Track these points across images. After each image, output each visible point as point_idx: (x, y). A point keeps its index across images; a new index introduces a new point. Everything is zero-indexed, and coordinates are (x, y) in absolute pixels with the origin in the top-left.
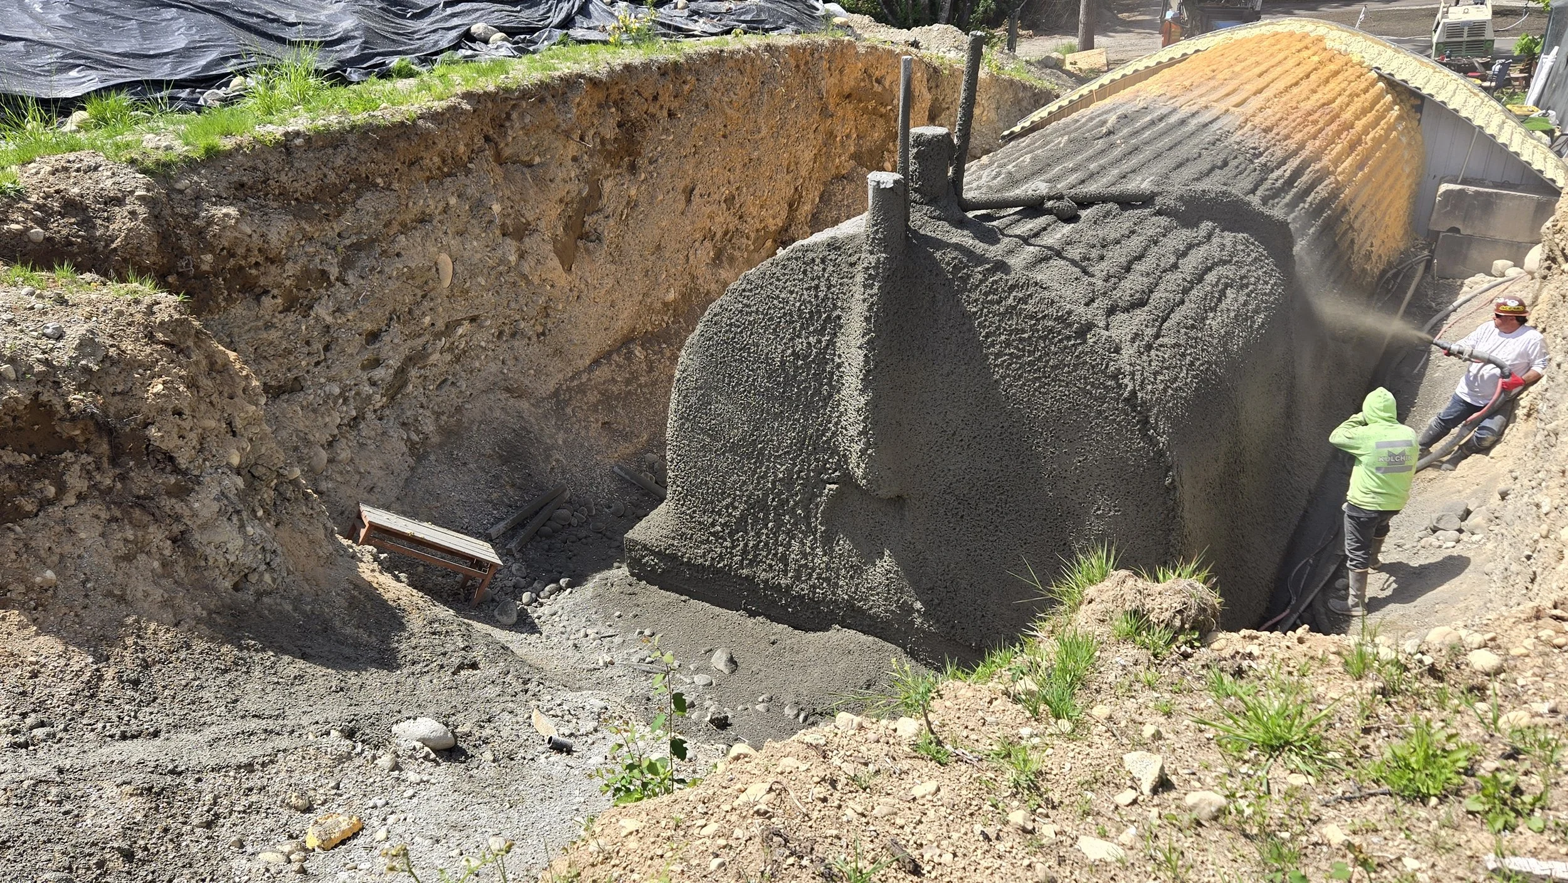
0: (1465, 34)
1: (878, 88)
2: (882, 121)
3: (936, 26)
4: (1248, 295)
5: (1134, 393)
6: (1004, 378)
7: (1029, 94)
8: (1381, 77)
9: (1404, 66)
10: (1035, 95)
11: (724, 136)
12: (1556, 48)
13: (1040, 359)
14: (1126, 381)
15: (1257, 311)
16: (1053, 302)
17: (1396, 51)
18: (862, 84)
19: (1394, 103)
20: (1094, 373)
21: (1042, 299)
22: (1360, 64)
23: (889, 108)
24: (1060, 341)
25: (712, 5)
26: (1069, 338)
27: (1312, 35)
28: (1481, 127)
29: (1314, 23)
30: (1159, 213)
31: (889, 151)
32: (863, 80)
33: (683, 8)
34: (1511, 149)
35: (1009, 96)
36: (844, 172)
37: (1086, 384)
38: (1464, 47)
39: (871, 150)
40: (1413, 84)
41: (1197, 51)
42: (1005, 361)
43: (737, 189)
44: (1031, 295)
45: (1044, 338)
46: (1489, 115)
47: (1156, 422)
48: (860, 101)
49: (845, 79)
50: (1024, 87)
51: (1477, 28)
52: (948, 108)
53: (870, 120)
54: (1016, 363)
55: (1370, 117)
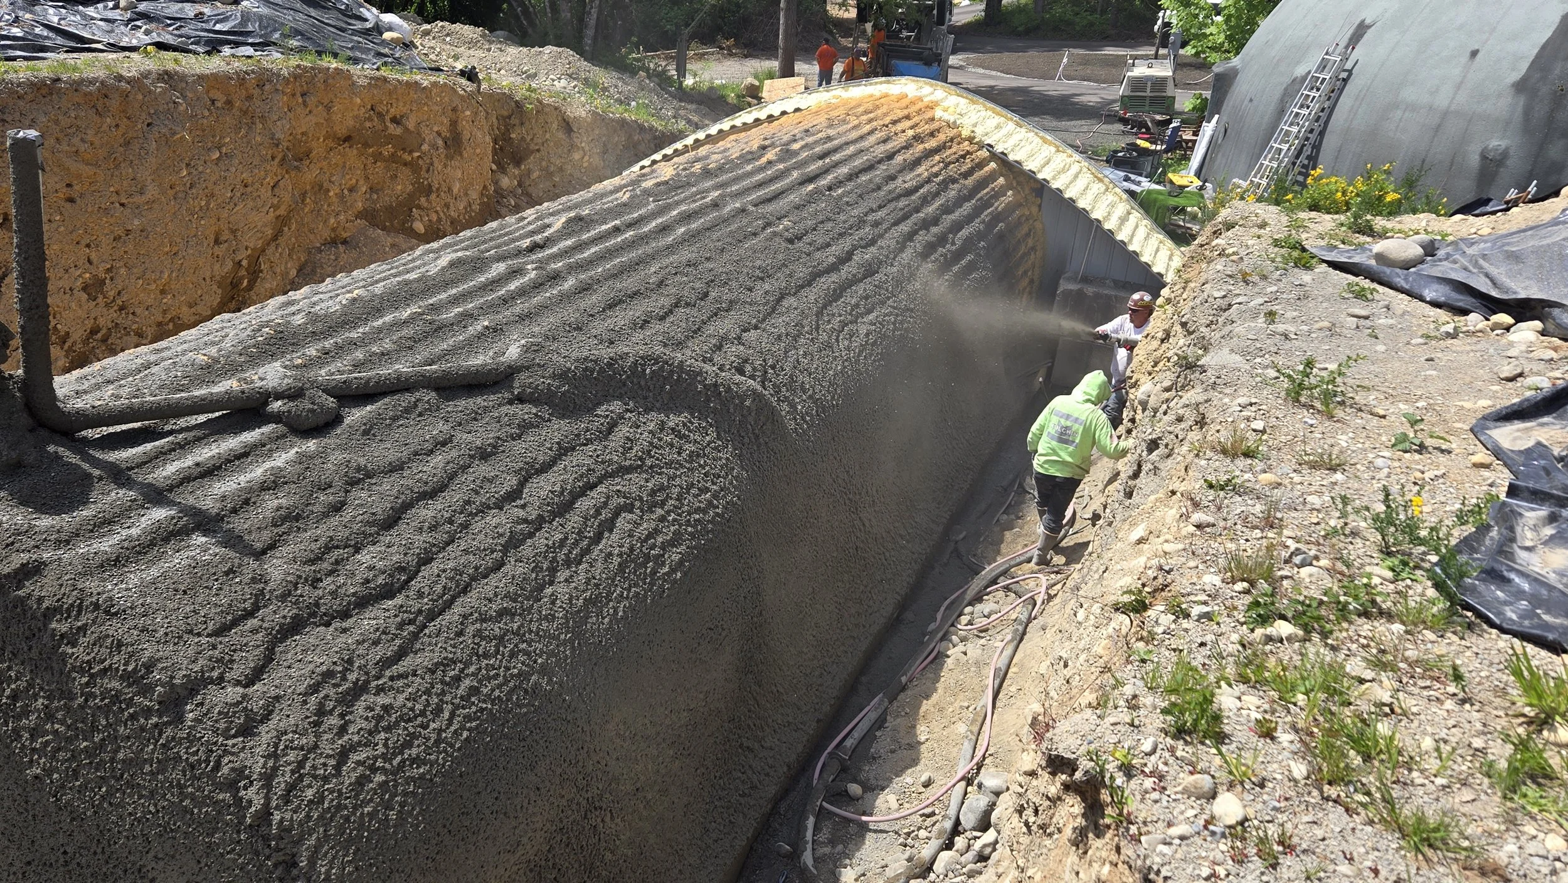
0: (1148, 90)
1: (394, 130)
2: (407, 171)
3: (548, 49)
4: (662, 519)
5: (265, 814)
6: (49, 772)
7: (648, 137)
8: (994, 156)
9: (1023, 143)
10: (655, 138)
11: (71, 200)
12: (1217, 116)
13: (102, 745)
14: (251, 793)
15: (673, 543)
16: (120, 644)
17: (1018, 124)
18: (368, 124)
19: (1009, 187)
20: (194, 778)
21: (99, 641)
22: (971, 140)
23: (416, 154)
24: (133, 717)
25: (174, 9)
26: (148, 712)
27: (926, 100)
28: (1098, 221)
29: (932, 86)
30: (520, 399)
31: (419, 207)
32: (370, 119)
33: (125, 9)
34: (1131, 248)
35: (620, 138)
36: (345, 235)
37: (183, 796)
38: (1148, 102)
39: (391, 206)
40: (1029, 166)
41: (797, 110)
42: (47, 743)
43: (109, 270)
44: (83, 629)
45: (106, 710)
46: (1112, 205)
47: (312, 862)
48: (366, 145)
49: (337, 117)
50: (641, 128)
51: (1159, 83)
52: (538, 150)
53: (387, 169)
54: (67, 750)
55: (967, 207)
